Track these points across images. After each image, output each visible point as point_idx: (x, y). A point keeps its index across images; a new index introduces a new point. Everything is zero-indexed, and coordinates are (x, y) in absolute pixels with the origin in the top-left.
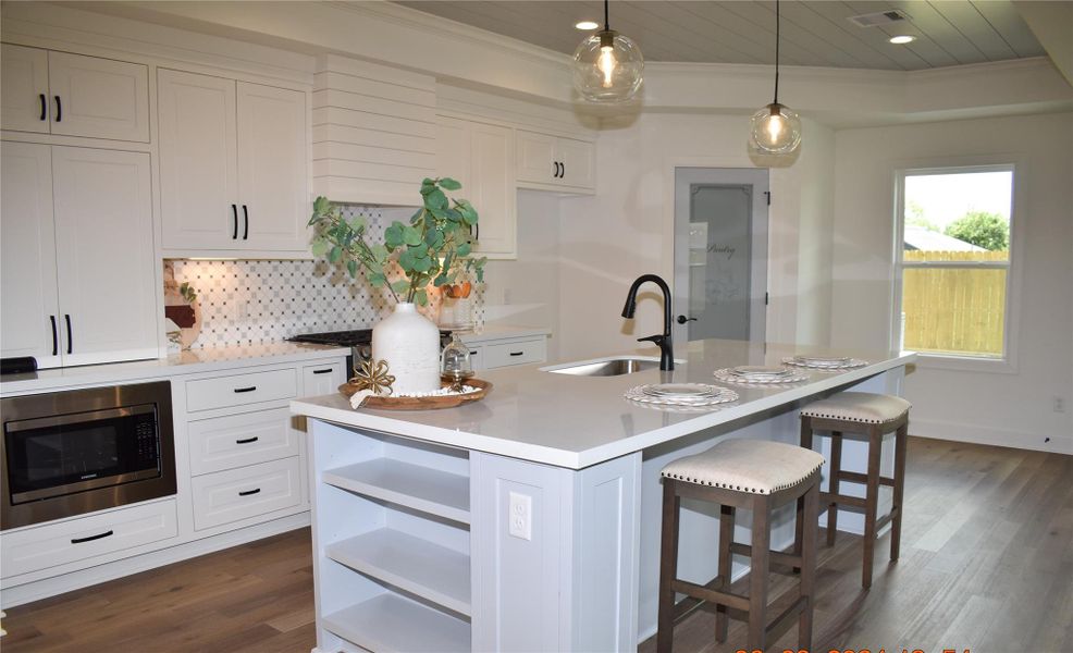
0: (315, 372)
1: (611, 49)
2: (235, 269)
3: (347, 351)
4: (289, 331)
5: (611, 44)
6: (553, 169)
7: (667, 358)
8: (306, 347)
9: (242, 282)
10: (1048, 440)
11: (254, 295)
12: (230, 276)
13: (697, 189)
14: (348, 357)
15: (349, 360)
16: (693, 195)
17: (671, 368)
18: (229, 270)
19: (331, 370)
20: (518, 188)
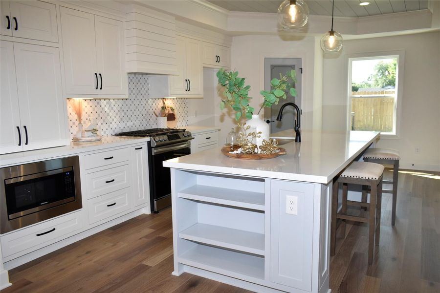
0: (136, 149)
1: (294, 5)
2: (91, 103)
3: (148, 139)
4: (114, 131)
5: (295, 4)
6: (215, 59)
7: (298, 137)
8: (124, 138)
9: (94, 110)
10: (413, 165)
11: (99, 115)
12: (88, 106)
13: (273, 67)
14: (148, 142)
15: (149, 143)
16: (271, 69)
17: (300, 141)
18: (88, 104)
19: (142, 148)
20: (204, 67)
